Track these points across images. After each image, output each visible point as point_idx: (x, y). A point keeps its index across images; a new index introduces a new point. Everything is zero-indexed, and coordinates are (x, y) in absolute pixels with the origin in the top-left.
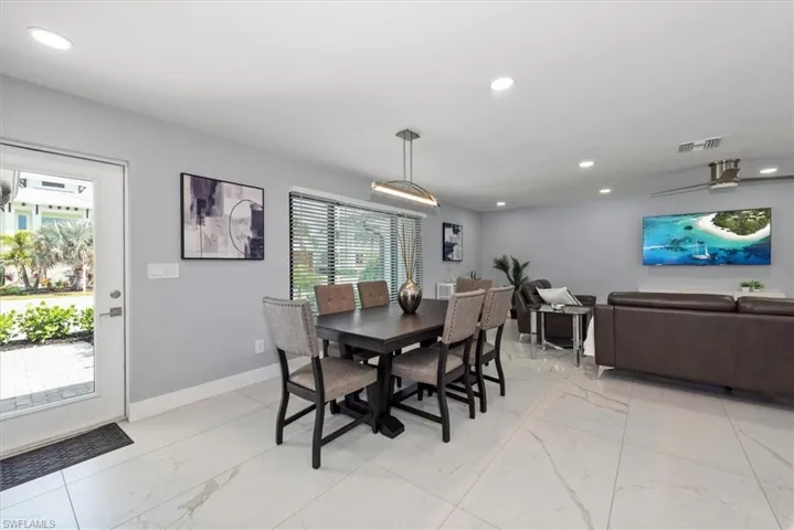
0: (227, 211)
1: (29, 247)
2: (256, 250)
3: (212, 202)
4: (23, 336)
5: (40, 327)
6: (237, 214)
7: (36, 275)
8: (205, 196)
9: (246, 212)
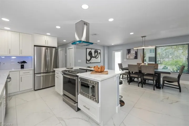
0: (131, 53)
3: (130, 52)
6: (133, 53)
9: (134, 52)
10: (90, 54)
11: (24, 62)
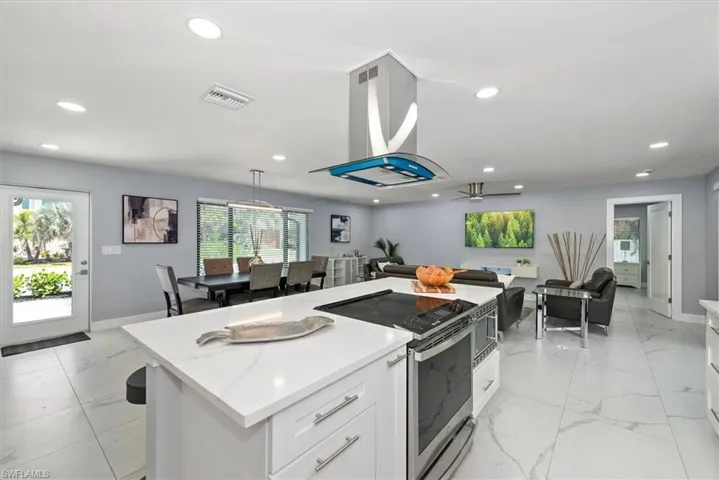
0: (152, 215)
1: (31, 224)
2: (172, 237)
3: (142, 210)
4: (29, 293)
5: (41, 286)
6: (158, 217)
7: (37, 248)
8: (138, 207)
9: (165, 215)
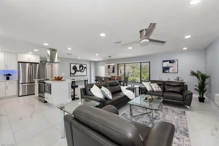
3: (109, 67)
9: (112, 67)
10: (75, 68)
11: (10, 75)
